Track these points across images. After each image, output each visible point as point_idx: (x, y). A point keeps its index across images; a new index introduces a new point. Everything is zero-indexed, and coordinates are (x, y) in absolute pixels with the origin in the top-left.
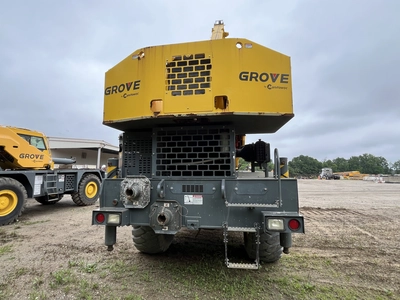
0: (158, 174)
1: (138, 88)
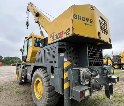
0: (89, 65)
1: (92, 23)
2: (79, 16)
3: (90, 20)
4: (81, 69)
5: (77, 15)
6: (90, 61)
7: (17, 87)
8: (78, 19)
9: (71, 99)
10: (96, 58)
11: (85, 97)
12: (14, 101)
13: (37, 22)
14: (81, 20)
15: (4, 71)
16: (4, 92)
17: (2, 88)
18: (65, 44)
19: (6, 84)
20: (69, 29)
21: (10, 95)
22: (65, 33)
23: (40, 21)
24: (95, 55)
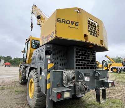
1: (78, 26)
2: (63, 20)
3: (76, 22)
4: (64, 71)
5: (61, 19)
6: (77, 64)
7: (17, 86)
8: (62, 22)
9: (50, 99)
10: (89, 61)
11: (63, 98)
12: (11, 99)
13: (39, 24)
14: (65, 23)
15: (11, 71)
16: (5, 90)
17: (4, 87)
18: (52, 47)
19: (9, 84)
20: (53, 32)
21: (9, 94)
22: (50, 36)
23: (41, 24)
24: (88, 58)
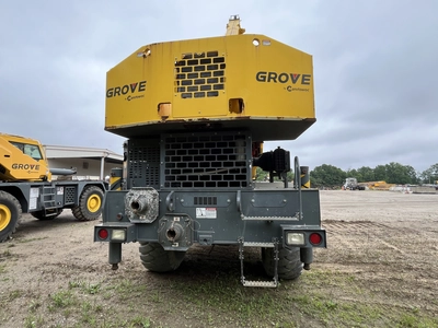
0: (167, 185)
1: (144, 90)
14: (119, 94)
